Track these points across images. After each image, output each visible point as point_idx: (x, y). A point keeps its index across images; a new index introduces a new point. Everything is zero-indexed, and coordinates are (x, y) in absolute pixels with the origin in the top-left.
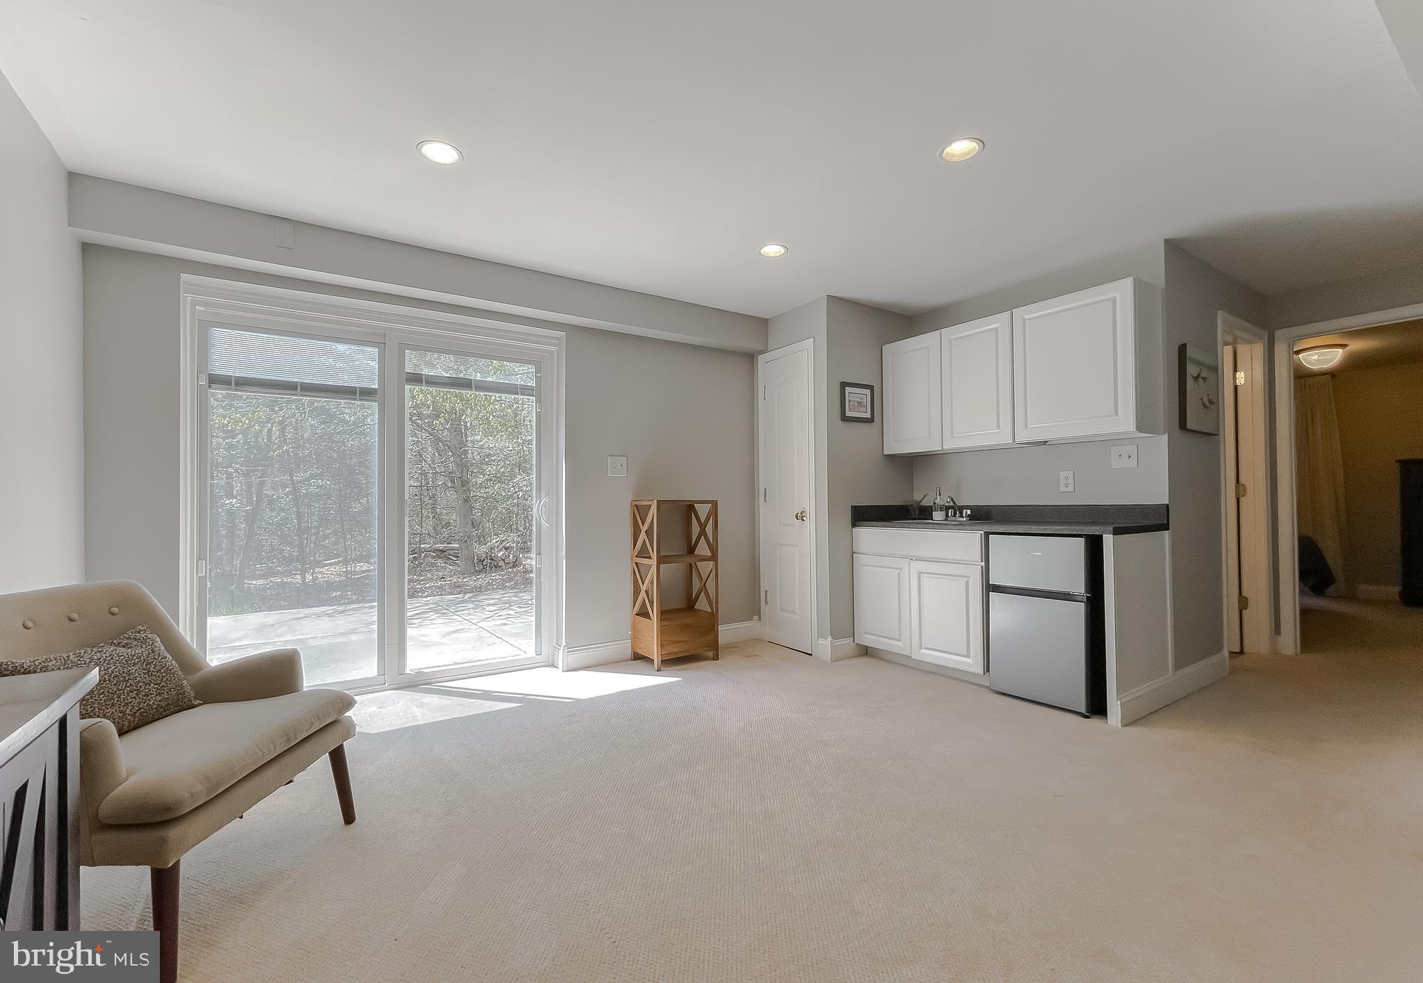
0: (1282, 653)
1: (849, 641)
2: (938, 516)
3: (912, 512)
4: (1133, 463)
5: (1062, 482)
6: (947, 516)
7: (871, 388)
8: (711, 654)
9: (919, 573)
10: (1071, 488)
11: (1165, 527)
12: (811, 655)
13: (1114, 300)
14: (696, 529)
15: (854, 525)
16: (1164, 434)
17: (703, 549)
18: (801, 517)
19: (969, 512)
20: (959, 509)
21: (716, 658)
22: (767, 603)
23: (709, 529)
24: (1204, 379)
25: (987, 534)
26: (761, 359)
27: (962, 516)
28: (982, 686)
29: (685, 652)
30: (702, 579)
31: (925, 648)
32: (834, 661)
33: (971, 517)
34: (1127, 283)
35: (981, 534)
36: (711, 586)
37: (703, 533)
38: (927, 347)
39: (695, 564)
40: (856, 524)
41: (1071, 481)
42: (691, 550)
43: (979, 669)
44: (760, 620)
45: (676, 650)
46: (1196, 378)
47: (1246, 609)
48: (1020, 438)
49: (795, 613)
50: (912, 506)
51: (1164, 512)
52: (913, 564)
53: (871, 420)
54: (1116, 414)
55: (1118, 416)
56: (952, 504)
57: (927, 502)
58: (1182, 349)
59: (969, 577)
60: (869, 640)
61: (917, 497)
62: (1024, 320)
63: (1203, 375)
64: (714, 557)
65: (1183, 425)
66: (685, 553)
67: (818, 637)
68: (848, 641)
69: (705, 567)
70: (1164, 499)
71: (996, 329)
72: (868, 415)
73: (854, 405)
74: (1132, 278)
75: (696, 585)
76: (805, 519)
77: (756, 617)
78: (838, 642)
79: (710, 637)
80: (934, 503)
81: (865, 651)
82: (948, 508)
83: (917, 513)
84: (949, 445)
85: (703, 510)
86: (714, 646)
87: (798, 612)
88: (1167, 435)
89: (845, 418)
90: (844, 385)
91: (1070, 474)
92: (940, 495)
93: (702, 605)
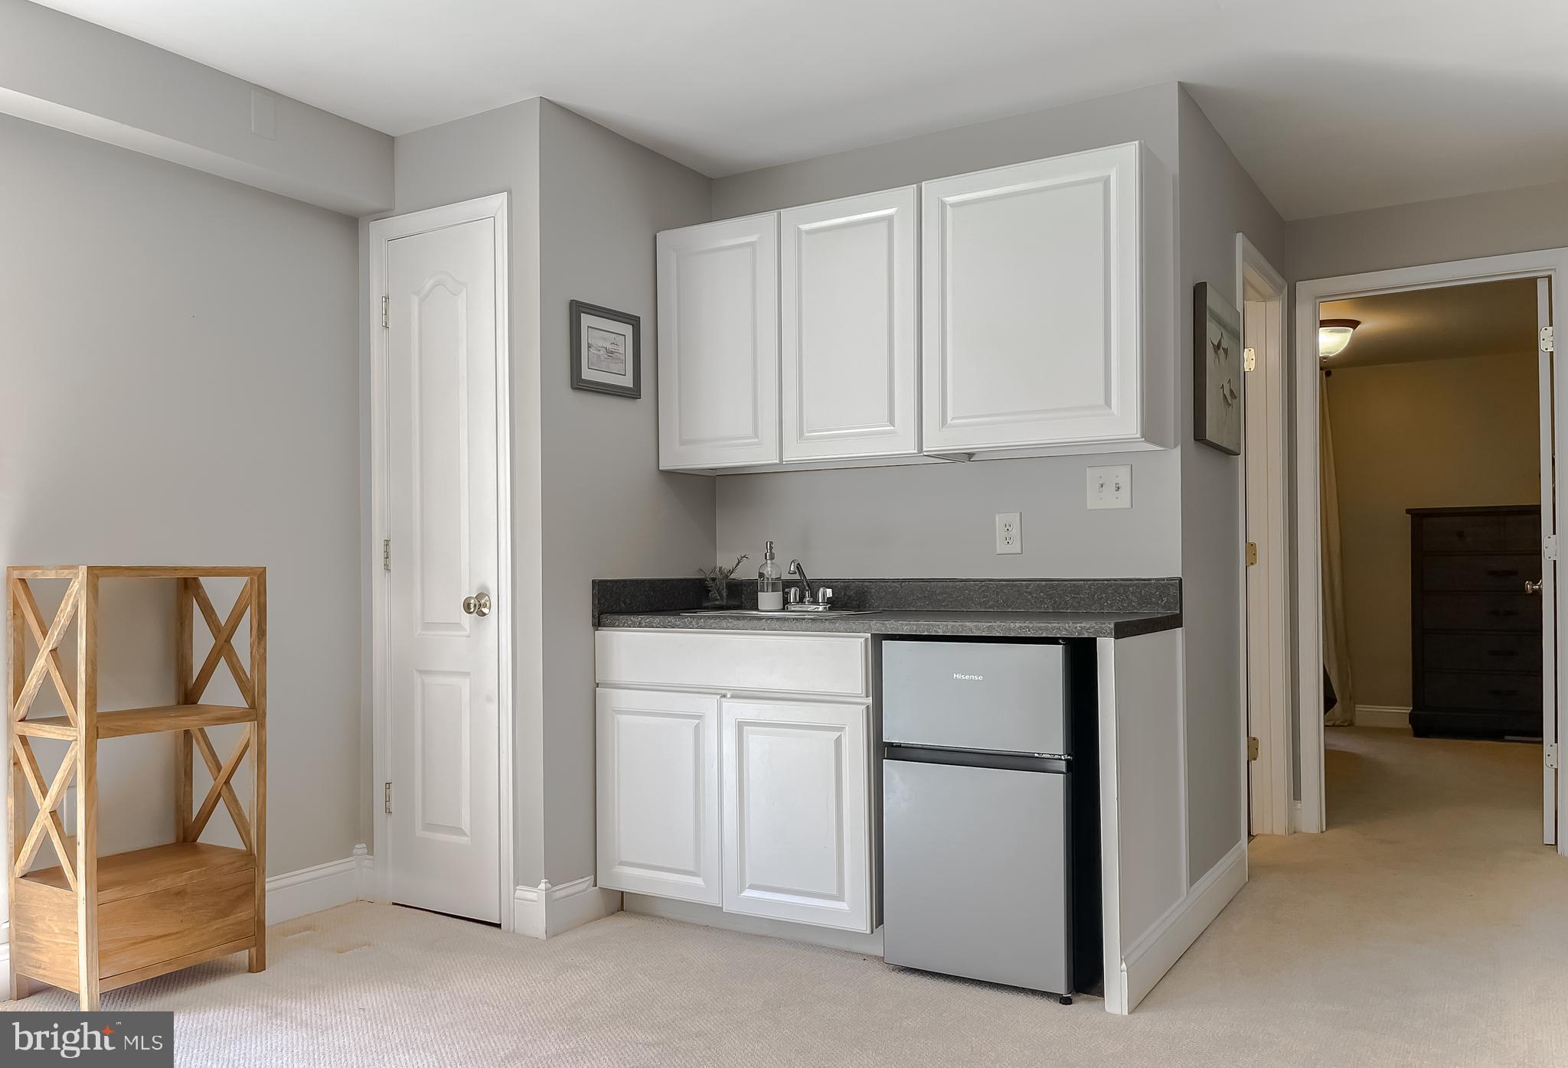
0: (1303, 831)
1: (584, 884)
2: (768, 601)
3: (714, 594)
4: (1123, 500)
5: (1000, 533)
6: (786, 601)
7: (634, 321)
8: (243, 956)
9: (740, 726)
10: (1016, 547)
11: (1173, 621)
12: (499, 926)
13: (1106, 182)
14: (202, 641)
15: (598, 624)
16: (1175, 447)
17: (222, 691)
18: (476, 606)
19: (829, 593)
20: (808, 588)
21: (258, 965)
22: (388, 811)
23: (242, 641)
24: (1226, 351)
25: (878, 639)
26: (377, 232)
27: (815, 602)
28: (866, 957)
29: (169, 963)
30: (219, 768)
31: (753, 887)
32: (553, 933)
33: (833, 604)
34: (1130, 151)
35: (867, 639)
36: (244, 784)
37: (223, 648)
38: (752, 244)
39: (202, 731)
40: (604, 619)
41: (1015, 531)
42: (189, 696)
43: (861, 923)
44: (371, 851)
45: (141, 962)
46: (1217, 347)
47: (1255, 759)
48: (931, 445)
49: (459, 831)
50: (714, 580)
51: (1174, 591)
52: (727, 704)
53: (633, 394)
54: (1108, 402)
55: (1110, 408)
56: (797, 577)
57: (745, 573)
58: (1199, 292)
59: (841, 729)
60: (631, 878)
61: (724, 560)
62: (943, 205)
63: (1224, 345)
64: (255, 712)
65: (1200, 435)
66: (172, 702)
67: (517, 883)
68: (584, 886)
69: (228, 739)
70: (1172, 568)
71: (889, 219)
72: (628, 382)
73: (599, 356)
74: (1137, 142)
75: (203, 784)
76: (485, 610)
77: (360, 848)
78: (562, 891)
79: (244, 914)
80: (761, 575)
81: (620, 904)
82: (788, 584)
83: (725, 594)
84: (796, 453)
85: (223, 594)
86: (254, 935)
87: (465, 824)
88: (1179, 448)
89: (579, 385)
90: (577, 309)
91: (1015, 518)
92: (772, 558)
93: (220, 832)
